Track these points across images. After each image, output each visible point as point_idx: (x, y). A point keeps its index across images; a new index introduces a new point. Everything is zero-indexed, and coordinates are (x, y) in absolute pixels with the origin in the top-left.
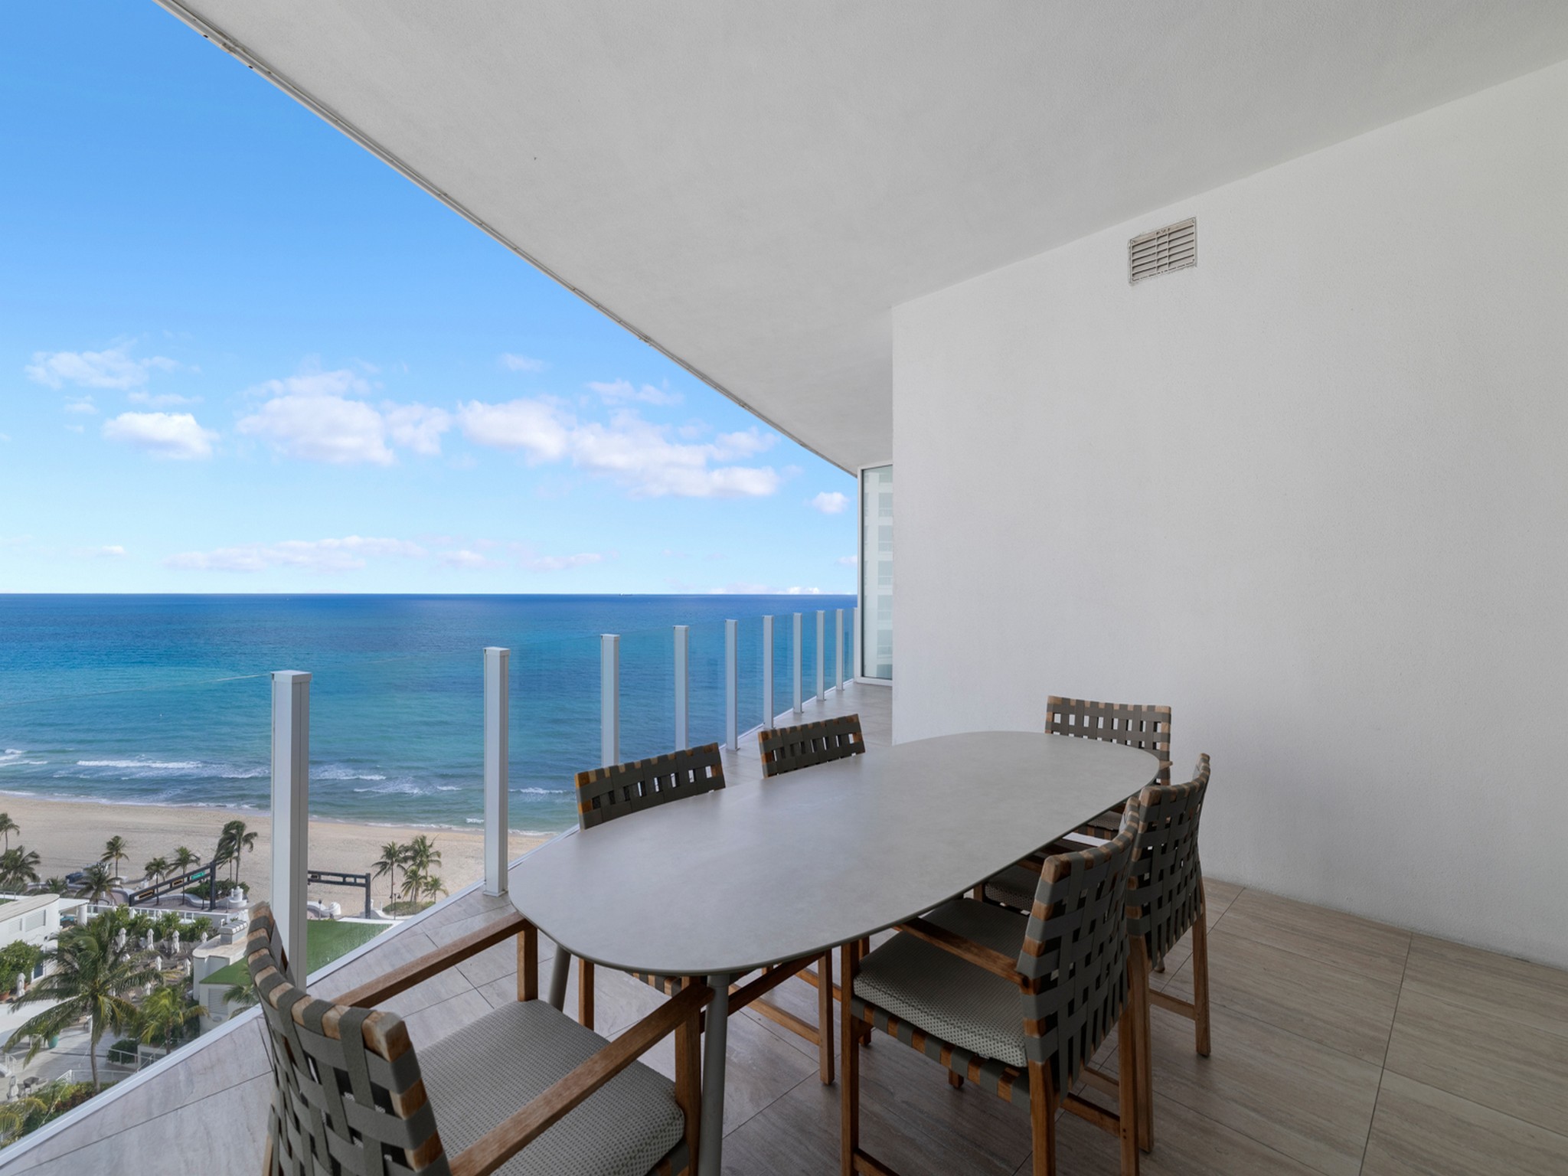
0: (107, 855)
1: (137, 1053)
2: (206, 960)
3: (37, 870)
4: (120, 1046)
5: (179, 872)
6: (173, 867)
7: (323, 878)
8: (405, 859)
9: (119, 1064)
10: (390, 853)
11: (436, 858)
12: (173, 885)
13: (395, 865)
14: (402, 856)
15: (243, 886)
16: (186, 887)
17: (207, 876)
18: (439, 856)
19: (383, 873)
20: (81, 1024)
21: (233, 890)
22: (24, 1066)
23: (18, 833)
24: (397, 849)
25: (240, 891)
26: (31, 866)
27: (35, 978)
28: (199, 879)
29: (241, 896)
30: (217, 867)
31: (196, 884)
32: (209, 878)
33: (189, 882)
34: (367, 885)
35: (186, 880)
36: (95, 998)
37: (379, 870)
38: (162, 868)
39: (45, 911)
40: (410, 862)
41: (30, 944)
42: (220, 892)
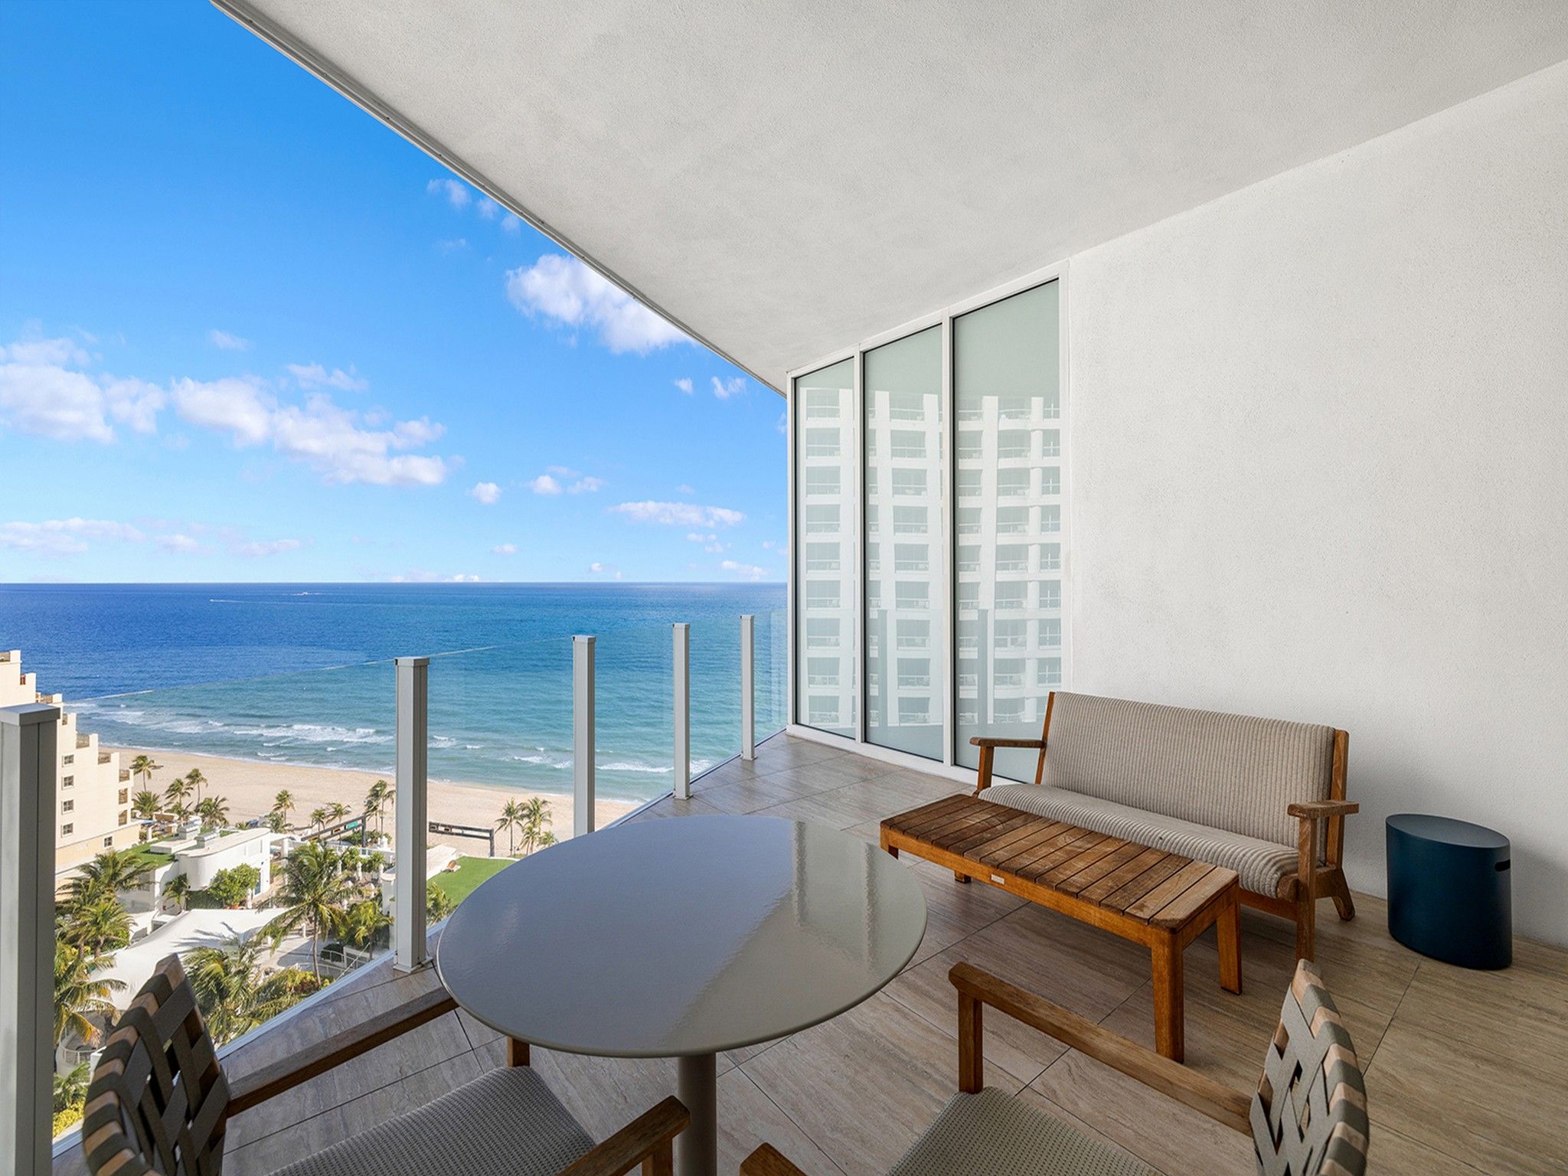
0: (278, 806)
1: (343, 953)
2: (392, 883)
3: (227, 815)
4: (329, 947)
5: (336, 822)
6: (331, 817)
7: (454, 831)
8: (522, 817)
9: (329, 961)
10: (510, 811)
11: (548, 818)
12: (334, 833)
13: (514, 821)
14: (520, 813)
15: (386, 835)
16: (342, 835)
17: (359, 826)
18: (550, 815)
19: (504, 828)
20: (296, 930)
21: (379, 839)
22: (271, 956)
23: (207, 785)
24: (515, 808)
25: (385, 839)
26: (222, 812)
27: (256, 894)
28: (352, 828)
29: (386, 844)
30: (367, 819)
31: (350, 833)
32: (361, 828)
33: (346, 830)
34: (491, 838)
35: (342, 829)
36: (316, 906)
37: (500, 826)
38: (323, 818)
39: (261, 841)
40: (526, 820)
41: (253, 867)
42: (369, 840)
